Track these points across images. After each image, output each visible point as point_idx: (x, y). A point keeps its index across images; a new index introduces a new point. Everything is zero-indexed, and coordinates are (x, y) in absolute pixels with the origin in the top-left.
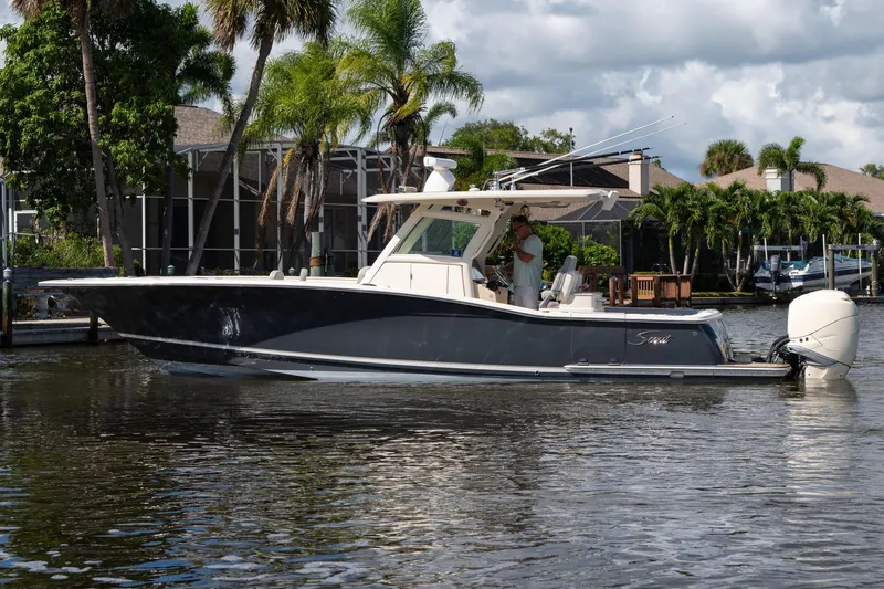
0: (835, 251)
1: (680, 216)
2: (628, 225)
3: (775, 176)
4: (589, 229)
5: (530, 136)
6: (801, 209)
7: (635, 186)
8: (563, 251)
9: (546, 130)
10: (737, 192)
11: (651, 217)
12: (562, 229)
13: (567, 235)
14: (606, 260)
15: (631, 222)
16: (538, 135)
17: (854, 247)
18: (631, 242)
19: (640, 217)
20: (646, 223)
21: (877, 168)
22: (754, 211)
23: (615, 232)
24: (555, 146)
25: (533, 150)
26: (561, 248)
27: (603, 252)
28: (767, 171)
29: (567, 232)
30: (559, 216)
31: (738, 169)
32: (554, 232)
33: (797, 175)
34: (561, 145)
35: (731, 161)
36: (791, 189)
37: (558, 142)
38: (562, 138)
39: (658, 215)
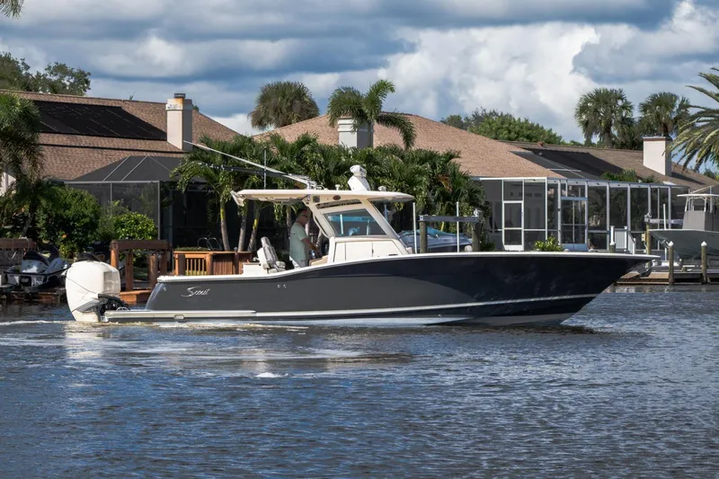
0: (427, 224)
1: (235, 177)
2: (168, 188)
3: (349, 128)
4: (119, 191)
5: (33, 72)
6: (384, 171)
7: (175, 139)
8: (87, 220)
9: (53, 65)
10: (306, 148)
11: (199, 178)
12: (85, 193)
13: (90, 199)
14: (141, 232)
15: (174, 184)
16: (42, 72)
17: (450, 219)
18: (170, 209)
19: (184, 178)
20: (192, 185)
21: (463, 120)
22: (328, 173)
23: (152, 196)
24: (65, 86)
25: (37, 90)
26: (84, 216)
27: (137, 222)
28: (340, 122)
29: (91, 196)
30: (79, 175)
31: (300, 119)
32: (74, 196)
33: (378, 128)
34: (72, 85)
35: (290, 109)
36: (371, 145)
37: (67, 81)
38: (73, 75)
39: (207, 175)
